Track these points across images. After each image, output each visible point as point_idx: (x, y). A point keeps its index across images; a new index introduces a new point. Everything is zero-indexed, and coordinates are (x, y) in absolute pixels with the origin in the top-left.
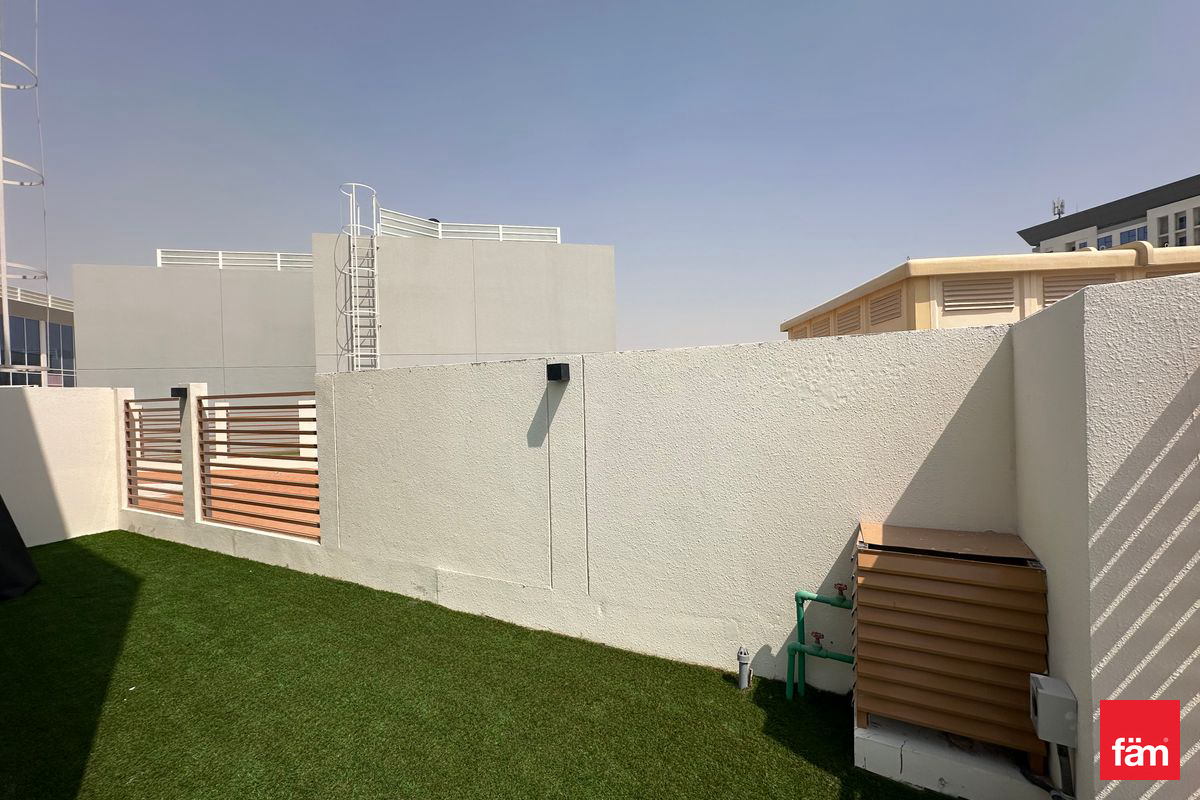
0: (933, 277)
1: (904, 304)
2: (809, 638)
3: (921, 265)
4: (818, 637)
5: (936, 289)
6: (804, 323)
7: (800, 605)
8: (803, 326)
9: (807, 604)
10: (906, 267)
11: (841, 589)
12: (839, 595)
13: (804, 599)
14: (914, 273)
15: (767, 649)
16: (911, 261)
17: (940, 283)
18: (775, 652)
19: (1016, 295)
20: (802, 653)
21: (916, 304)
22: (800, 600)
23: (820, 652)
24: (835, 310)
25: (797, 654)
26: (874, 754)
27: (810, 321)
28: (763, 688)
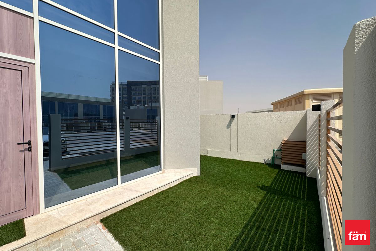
0: (310, 94)
1: (303, 100)
2: (275, 156)
3: (307, 91)
4: (277, 155)
5: (311, 97)
6: (278, 103)
7: (274, 151)
8: (277, 104)
9: (275, 151)
10: (303, 92)
11: (280, 148)
12: (280, 150)
13: (275, 150)
14: (305, 93)
15: (268, 159)
16: (305, 90)
17: (312, 95)
18: (270, 159)
19: (332, 98)
20: (274, 158)
21: (306, 101)
22: (274, 150)
23: (277, 158)
24: (286, 100)
25: (273, 158)
26: (284, 167)
27: (279, 103)
28: (268, 164)
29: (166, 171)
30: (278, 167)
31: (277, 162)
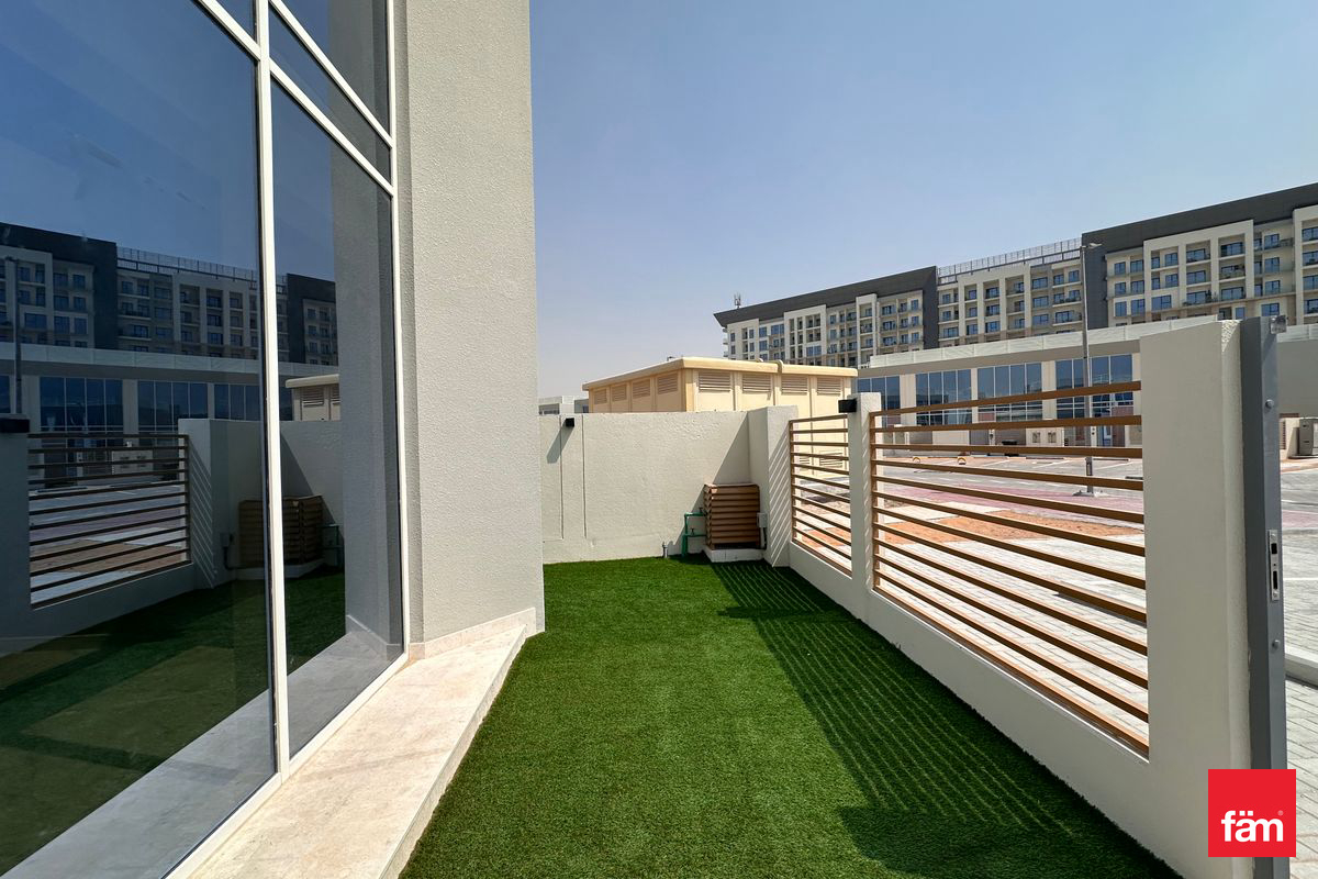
0: (695, 369)
1: (681, 384)
2: (689, 532)
3: (691, 360)
4: (692, 530)
5: (696, 376)
6: (605, 386)
7: (685, 519)
8: (602, 389)
9: (688, 518)
10: (682, 361)
11: (700, 508)
12: (701, 512)
13: (687, 515)
14: (686, 366)
15: (673, 542)
16: (685, 358)
17: (699, 373)
20: (687, 537)
21: (687, 385)
23: (694, 536)
25: (685, 539)
26: (717, 556)
27: (610, 386)
28: (673, 557)
29: (429, 646)
30: (701, 558)
31: (694, 548)
